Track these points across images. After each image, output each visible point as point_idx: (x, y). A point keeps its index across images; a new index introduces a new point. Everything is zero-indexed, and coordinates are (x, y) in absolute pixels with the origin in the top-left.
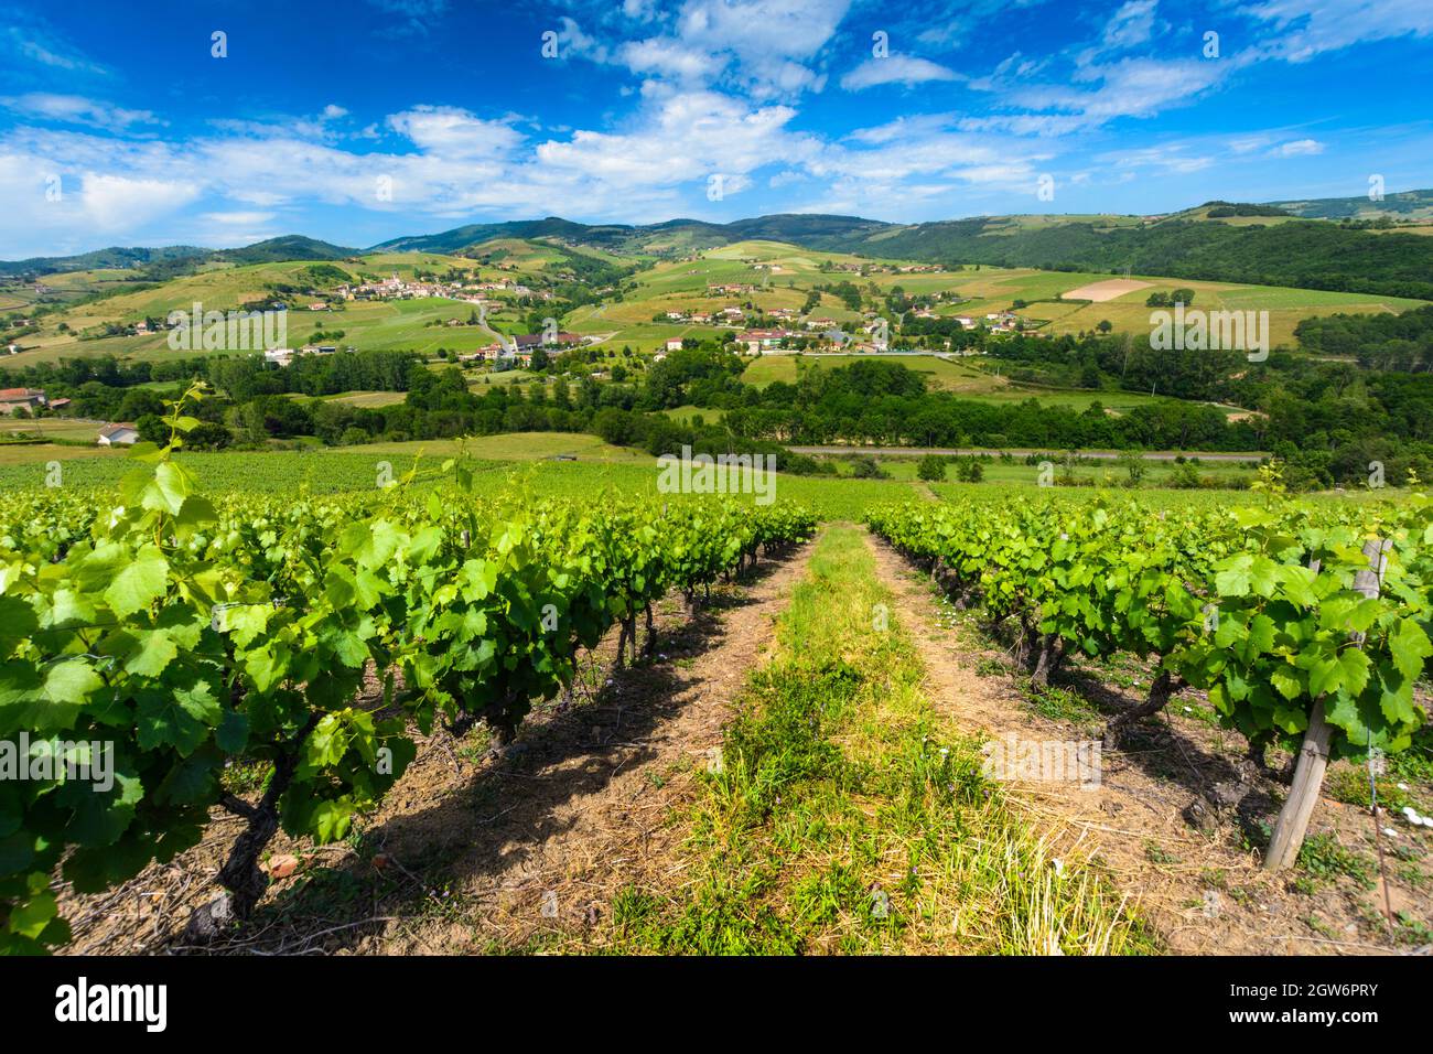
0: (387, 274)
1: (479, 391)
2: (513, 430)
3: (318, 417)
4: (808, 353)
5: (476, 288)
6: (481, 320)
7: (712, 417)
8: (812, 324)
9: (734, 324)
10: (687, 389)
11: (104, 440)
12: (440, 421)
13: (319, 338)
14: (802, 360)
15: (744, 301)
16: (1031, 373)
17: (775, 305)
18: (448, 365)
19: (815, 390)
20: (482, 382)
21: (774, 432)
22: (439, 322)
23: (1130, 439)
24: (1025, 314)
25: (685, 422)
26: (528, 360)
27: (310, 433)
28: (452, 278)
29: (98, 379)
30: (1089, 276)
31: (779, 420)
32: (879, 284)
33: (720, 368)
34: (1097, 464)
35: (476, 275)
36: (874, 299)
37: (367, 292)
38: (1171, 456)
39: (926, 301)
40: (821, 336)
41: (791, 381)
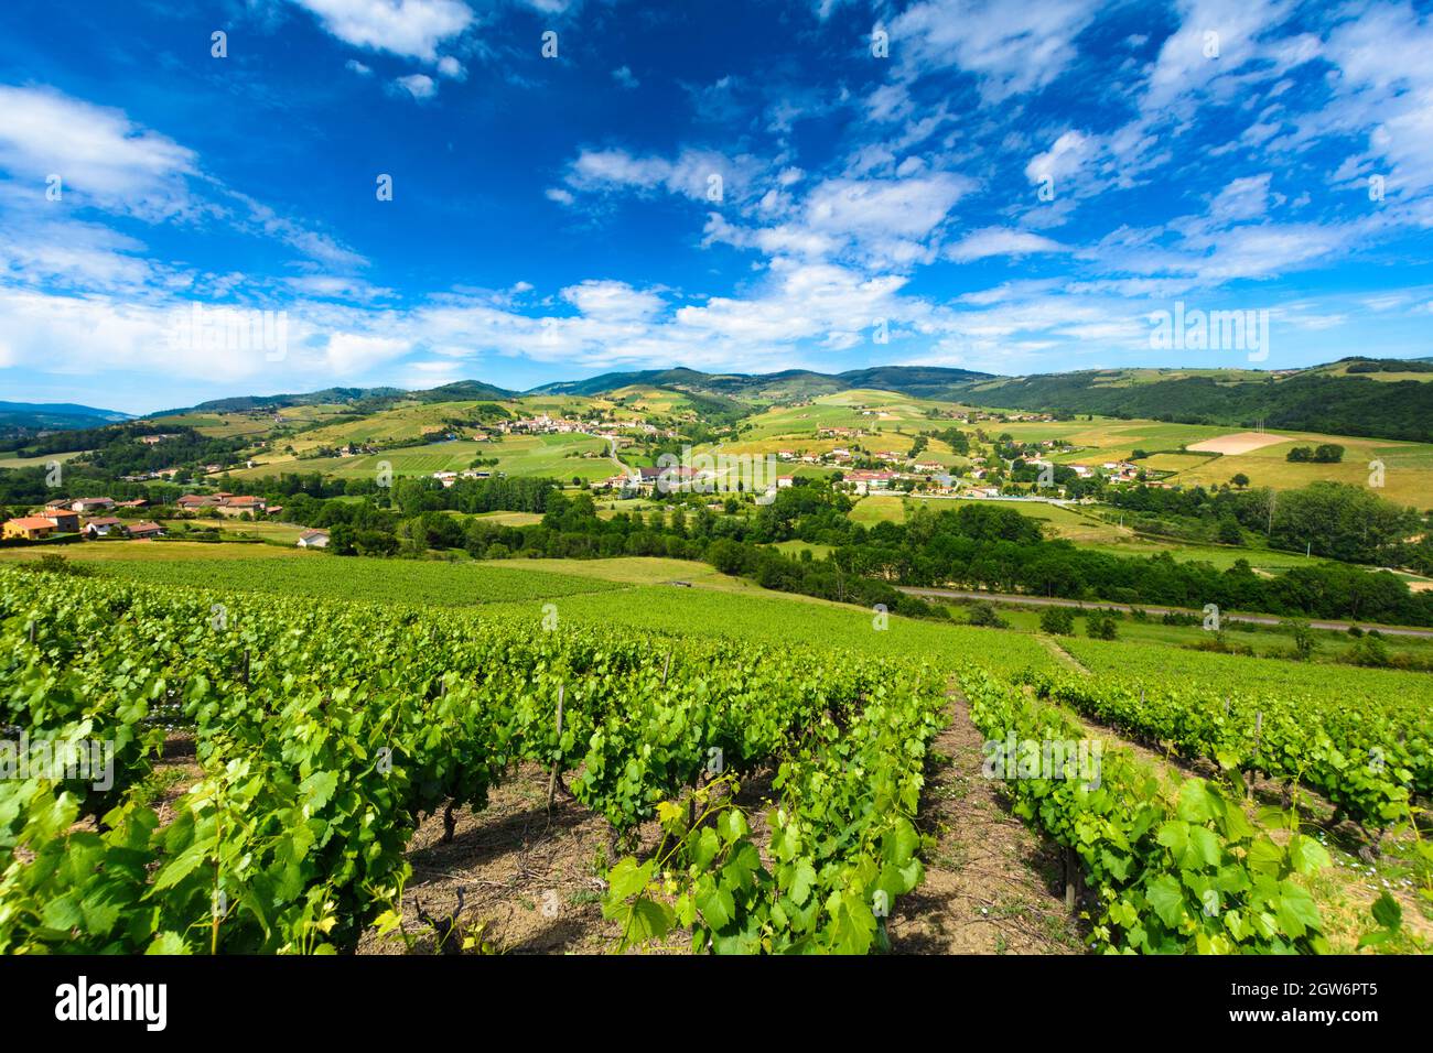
0: (539, 412)
1: (605, 516)
2: (633, 554)
3: (470, 532)
4: (915, 494)
5: (611, 425)
6: (612, 453)
7: (821, 553)
8: (919, 468)
9: (842, 464)
10: (796, 524)
11: (303, 543)
12: (570, 541)
13: (478, 464)
14: (910, 501)
15: (852, 443)
16: (1160, 525)
17: (884, 448)
18: (581, 492)
19: (923, 532)
20: (609, 509)
21: (882, 570)
22: (576, 454)
23: (1288, 603)
24: (1148, 465)
25: (794, 556)
26: (650, 490)
27: (460, 546)
28: (592, 417)
29: (306, 491)
30: (1216, 429)
31: (888, 559)
32: (986, 431)
33: (828, 505)
34: (1250, 629)
35: (612, 414)
36: (982, 446)
37: (521, 427)
38: (1343, 626)
39: (1037, 448)
40: (929, 479)
41: (899, 521)
